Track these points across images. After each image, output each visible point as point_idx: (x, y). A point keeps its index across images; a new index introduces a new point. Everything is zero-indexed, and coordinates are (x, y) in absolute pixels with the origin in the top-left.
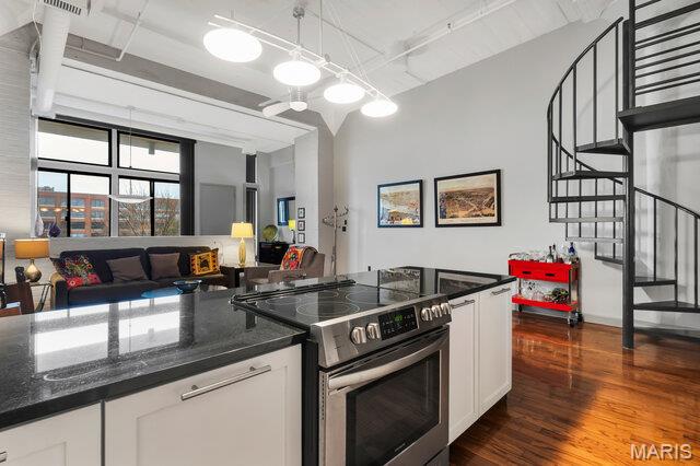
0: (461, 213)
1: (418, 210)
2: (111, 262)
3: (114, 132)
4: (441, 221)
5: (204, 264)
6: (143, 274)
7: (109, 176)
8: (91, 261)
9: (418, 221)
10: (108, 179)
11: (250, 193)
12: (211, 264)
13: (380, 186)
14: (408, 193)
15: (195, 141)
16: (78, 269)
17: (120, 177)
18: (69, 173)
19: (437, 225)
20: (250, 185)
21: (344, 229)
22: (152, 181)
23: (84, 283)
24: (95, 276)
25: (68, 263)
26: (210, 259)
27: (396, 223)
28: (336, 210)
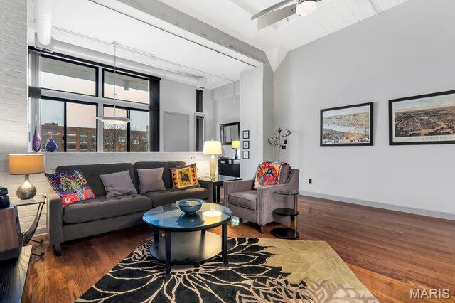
0: (423, 131)
1: (368, 130)
2: (104, 177)
3: (100, 69)
4: (395, 140)
5: (185, 178)
6: (132, 188)
7: (96, 104)
8: (85, 176)
9: (368, 140)
10: (95, 106)
11: (199, 120)
12: (191, 179)
13: (322, 111)
14: (356, 115)
15: (160, 79)
16: (73, 185)
17: (105, 105)
18: (65, 101)
19: (391, 143)
20: (199, 114)
21: (284, 148)
22: (128, 109)
23: (79, 199)
24: (89, 191)
25: (63, 178)
26: (190, 174)
27: (340, 141)
28: (280, 131)
